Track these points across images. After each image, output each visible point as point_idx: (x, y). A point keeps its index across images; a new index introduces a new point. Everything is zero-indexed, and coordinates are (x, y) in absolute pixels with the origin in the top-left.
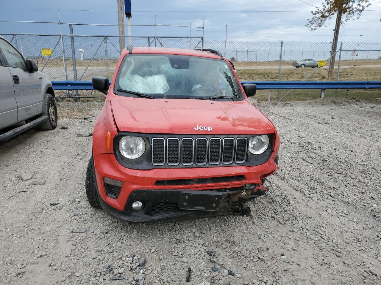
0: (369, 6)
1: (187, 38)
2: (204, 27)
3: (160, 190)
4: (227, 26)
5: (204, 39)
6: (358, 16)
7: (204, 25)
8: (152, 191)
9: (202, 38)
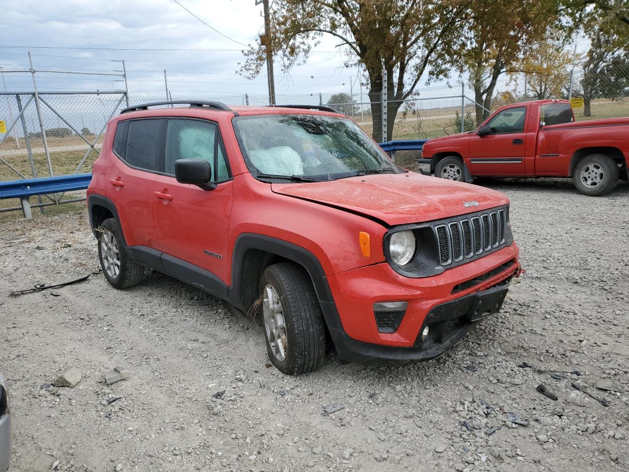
0: (318, 45)
1: (98, 94)
2: (125, 75)
3: (459, 299)
4: (165, 72)
5: (129, 95)
6: (305, 59)
7: (125, 71)
8: (451, 303)
9: (125, 94)
